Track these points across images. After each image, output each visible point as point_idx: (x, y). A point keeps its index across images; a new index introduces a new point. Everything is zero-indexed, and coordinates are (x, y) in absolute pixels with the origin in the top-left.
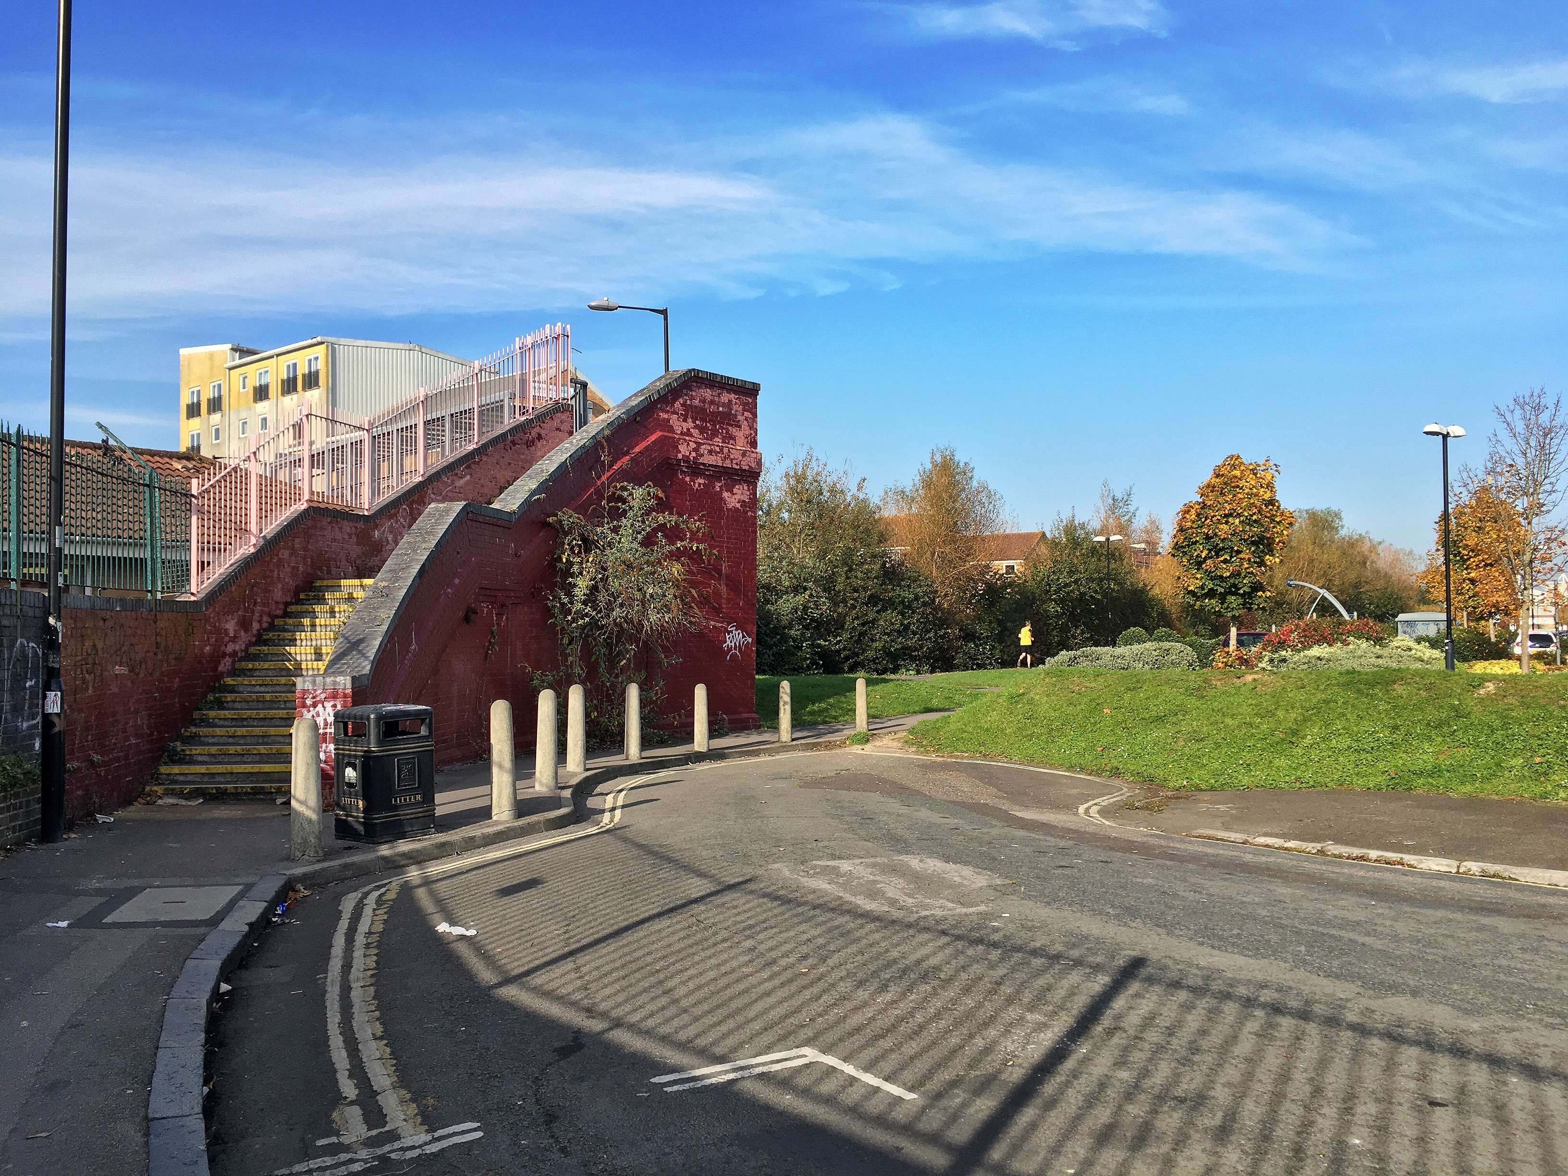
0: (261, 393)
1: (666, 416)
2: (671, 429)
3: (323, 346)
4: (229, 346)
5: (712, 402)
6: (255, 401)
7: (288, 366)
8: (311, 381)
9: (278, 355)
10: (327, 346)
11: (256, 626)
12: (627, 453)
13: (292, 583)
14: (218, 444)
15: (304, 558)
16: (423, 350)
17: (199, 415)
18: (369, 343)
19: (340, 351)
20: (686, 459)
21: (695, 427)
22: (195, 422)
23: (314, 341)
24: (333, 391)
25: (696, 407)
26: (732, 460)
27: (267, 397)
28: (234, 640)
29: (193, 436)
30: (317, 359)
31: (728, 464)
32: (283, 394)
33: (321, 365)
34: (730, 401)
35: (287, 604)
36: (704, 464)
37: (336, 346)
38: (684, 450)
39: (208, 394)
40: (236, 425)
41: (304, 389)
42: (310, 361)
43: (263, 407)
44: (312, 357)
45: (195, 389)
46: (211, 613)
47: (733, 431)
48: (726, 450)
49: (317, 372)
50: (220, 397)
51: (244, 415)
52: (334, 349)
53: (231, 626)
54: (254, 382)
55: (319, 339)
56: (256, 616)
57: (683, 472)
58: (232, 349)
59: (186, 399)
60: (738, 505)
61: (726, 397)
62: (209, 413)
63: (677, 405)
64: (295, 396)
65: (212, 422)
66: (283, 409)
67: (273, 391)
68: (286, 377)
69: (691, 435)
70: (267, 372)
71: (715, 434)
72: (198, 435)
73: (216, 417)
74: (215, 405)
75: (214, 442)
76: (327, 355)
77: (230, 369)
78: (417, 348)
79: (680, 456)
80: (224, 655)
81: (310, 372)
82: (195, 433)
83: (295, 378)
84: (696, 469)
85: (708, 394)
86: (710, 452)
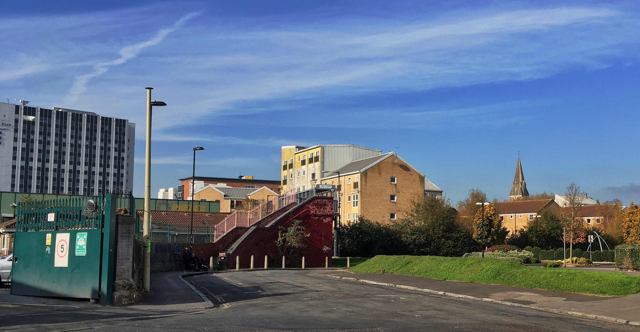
0: (303, 163)
1: (308, 206)
2: (310, 208)
3: (320, 148)
4: (295, 146)
5: (320, 202)
6: (302, 165)
7: (311, 154)
8: (317, 159)
9: (308, 150)
10: (321, 148)
11: (225, 246)
12: (298, 214)
13: (232, 239)
14: (292, 179)
15: (235, 235)
16: (354, 146)
17: (287, 169)
18: (335, 145)
19: (326, 149)
20: (313, 214)
21: (316, 207)
22: (285, 172)
23: (317, 146)
24: (323, 163)
25: (316, 203)
26: (325, 213)
27: (305, 164)
28: (221, 248)
29: (285, 176)
30: (318, 152)
31: (324, 214)
32: (309, 163)
33: (319, 154)
34: (325, 201)
35: (231, 243)
36: (318, 214)
37: (324, 147)
38: (312, 212)
39: (289, 162)
40: (297, 173)
41: (315, 162)
42: (317, 152)
43: (304, 167)
44: (317, 151)
45: (286, 160)
46: (217, 244)
47: (326, 207)
48: (323, 211)
49: (318, 156)
50: (292, 164)
51: (299, 170)
52: (323, 149)
53: (221, 246)
54: (302, 159)
55: (319, 145)
56: (225, 244)
57: (312, 216)
58: (296, 147)
59: (283, 164)
60: (327, 222)
61: (324, 200)
62: (289, 169)
63: (311, 203)
64: (312, 164)
65: (290, 172)
66: (309, 168)
67: (307, 162)
68: (310, 158)
69: (315, 209)
70: (305, 156)
71: (321, 208)
72: (286, 176)
73: (291, 170)
74: (291, 166)
75: (291, 179)
76: (321, 150)
77: (295, 154)
78: (352, 146)
79: (311, 213)
80: (220, 250)
81: (317, 156)
82: (285, 175)
83: (313, 157)
84: (315, 215)
85: (319, 200)
86: (319, 212)
